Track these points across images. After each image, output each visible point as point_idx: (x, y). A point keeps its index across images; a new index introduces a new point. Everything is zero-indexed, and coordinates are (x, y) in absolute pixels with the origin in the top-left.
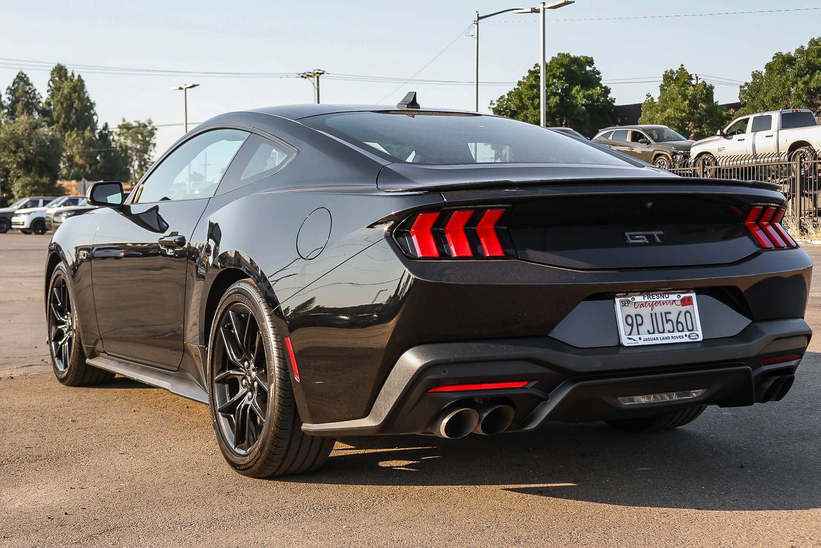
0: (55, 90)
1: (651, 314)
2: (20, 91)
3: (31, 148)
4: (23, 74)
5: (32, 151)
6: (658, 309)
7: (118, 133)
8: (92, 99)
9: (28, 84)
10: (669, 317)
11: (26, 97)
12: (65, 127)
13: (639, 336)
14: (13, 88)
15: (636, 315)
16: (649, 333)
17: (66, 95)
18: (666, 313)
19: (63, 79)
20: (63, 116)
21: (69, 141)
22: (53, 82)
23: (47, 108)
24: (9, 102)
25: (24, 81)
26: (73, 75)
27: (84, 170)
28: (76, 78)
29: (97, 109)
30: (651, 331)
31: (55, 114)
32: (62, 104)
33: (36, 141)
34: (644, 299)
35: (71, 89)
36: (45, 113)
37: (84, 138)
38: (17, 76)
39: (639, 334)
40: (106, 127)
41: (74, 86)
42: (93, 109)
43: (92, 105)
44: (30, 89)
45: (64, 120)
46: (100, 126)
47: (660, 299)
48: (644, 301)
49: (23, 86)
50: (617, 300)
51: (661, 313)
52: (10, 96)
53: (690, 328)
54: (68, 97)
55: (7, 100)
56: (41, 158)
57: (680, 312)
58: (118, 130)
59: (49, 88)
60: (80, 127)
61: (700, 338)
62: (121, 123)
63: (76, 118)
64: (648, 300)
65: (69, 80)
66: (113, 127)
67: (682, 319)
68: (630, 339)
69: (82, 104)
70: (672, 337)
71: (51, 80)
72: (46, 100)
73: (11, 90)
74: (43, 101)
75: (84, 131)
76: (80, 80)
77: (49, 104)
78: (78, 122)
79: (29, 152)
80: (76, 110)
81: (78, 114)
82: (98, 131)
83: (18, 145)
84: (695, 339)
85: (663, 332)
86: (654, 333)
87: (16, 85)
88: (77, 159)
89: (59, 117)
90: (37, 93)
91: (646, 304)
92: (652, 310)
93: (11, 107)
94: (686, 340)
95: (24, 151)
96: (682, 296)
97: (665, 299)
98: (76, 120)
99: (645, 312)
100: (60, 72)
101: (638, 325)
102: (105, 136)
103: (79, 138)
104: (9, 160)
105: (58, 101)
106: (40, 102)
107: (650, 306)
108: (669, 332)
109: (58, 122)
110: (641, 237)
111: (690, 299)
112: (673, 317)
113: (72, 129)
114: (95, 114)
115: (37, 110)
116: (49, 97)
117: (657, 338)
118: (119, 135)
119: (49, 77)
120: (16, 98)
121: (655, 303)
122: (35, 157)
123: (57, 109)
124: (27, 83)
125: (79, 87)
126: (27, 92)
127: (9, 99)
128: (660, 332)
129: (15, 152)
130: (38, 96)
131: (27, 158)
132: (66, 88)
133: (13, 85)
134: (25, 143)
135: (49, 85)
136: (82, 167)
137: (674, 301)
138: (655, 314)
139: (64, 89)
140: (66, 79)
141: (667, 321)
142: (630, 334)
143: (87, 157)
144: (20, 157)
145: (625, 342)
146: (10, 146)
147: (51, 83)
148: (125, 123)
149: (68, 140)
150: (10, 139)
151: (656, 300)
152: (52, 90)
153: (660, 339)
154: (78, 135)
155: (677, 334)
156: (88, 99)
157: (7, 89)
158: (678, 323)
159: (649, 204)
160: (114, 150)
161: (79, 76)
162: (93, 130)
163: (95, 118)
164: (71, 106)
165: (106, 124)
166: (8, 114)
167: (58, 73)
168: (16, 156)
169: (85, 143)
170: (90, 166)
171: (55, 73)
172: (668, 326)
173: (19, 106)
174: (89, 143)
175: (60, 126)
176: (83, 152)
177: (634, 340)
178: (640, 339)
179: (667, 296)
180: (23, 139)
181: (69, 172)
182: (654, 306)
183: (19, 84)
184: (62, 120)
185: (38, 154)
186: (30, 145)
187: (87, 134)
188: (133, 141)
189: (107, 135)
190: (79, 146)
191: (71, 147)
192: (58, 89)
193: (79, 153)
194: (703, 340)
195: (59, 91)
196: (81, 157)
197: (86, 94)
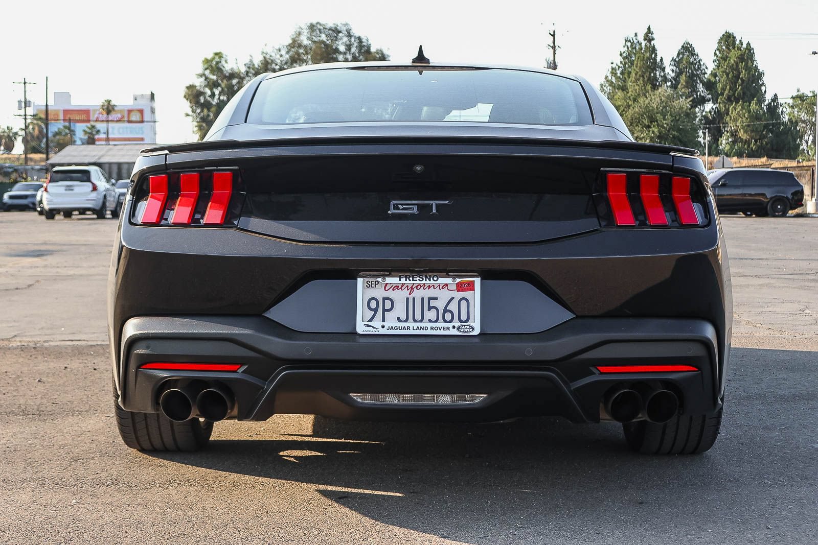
0: (722, 59)
1: (408, 299)
2: (684, 62)
3: (665, 122)
4: (688, 43)
5: (665, 125)
6: (418, 294)
7: (791, 104)
8: (761, 68)
9: (693, 55)
10: (433, 303)
11: (690, 68)
12: (729, 100)
13: (383, 323)
14: (677, 60)
15: (384, 299)
16: (399, 320)
17: (733, 65)
18: (430, 299)
19: (731, 48)
20: (728, 87)
21: (734, 114)
22: (720, 52)
23: (713, 80)
24: (673, 75)
25: (689, 52)
26: (741, 43)
27: (749, 146)
28: (745, 46)
29: (765, 79)
30: (403, 318)
31: (719, 86)
32: (727, 75)
33: (671, 115)
34: (400, 280)
35: (738, 57)
36: (709, 86)
37: (749, 112)
38: (683, 46)
39: (383, 320)
40: (775, 98)
41: (741, 55)
42: (761, 79)
43: (760, 76)
44: (695, 59)
45: (729, 92)
46: (769, 97)
47: (424, 282)
48: (400, 282)
49: (688, 56)
50: (360, 281)
51: (423, 299)
52: (674, 68)
53: (464, 318)
54: (735, 67)
55: (671, 73)
56: (675, 133)
57: (452, 299)
58: (791, 102)
59: (715, 58)
60: (746, 99)
61: (477, 332)
62: (795, 94)
63: (741, 89)
64: (406, 282)
65: (736, 49)
66: (785, 98)
67: (453, 307)
68: (368, 326)
69: (749, 74)
70: (432, 328)
71: (718, 49)
72: (712, 71)
73: (675, 60)
74: (709, 72)
75: (750, 103)
76: (749, 48)
77: (715, 75)
78: (744, 93)
79: (662, 126)
80: (743, 80)
81: (745, 84)
82: (767, 103)
83: (652, 120)
84: (467, 332)
85: (421, 321)
86: (406, 321)
87: (681, 56)
88: (742, 134)
89: (724, 89)
90: (702, 63)
91: (402, 286)
92: (410, 294)
93: (675, 79)
94: (455, 332)
95: (658, 125)
96: (458, 280)
97: (432, 282)
98: (741, 92)
99: (400, 297)
100: (728, 40)
101: (384, 311)
102: (773, 108)
103: (744, 111)
104: (642, 135)
105: (723, 72)
106: (705, 73)
107: (408, 290)
108: (430, 321)
109: (722, 94)
110: (410, 206)
111: (472, 283)
112: (440, 305)
113: (737, 102)
114: (763, 84)
115: (702, 81)
116: (715, 68)
117: (409, 328)
118: (792, 107)
119: (716, 46)
120: (680, 70)
121: (417, 287)
122: (669, 131)
123: (722, 80)
124: (692, 53)
125: (747, 55)
126: (692, 63)
127: (673, 71)
128: (415, 321)
129: (649, 127)
130: (703, 67)
131: (660, 132)
132: (733, 56)
133: (678, 56)
134: (659, 116)
135: (715, 54)
136: (747, 142)
137: (447, 285)
138: (414, 299)
139: (730, 58)
140: (734, 48)
141: (430, 308)
142: (371, 320)
143: (752, 131)
144: (653, 132)
145: (361, 329)
146: (644, 120)
147: (718, 53)
148: (799, 93)
149: (732, 113)
150: (645, 113)
151: (418, 282)
152: (718, 60)
153: (412, 328)
154: (743, 108)
155: (441, 324)
156: (756, 68)
157: (671, 61)
158: (445, 311)
159: (419, 168)
160: (785, 124)
161: (748, 44)
162: (761, 100)
163: (763, 88)
164: (738, 77)
165: (776, 95)
166: (671, 86)
167: (726, 41)
168: (649, 132)
169: (751, 117)
170: (756, 141)
171: (723, 42)
172: (432, 315)
173: (683, 78)
174: (756, 117)
175: (725, 98)
176: (748, 126)
177: (374, 328)
178: (383, 327)
179: (435, 279)
180: (657, 113)
181: (732, 148)
182: (415, 289)
183: (683, 55)
184: (727, 92)
185: (672, 128)
186: (664, 119)
187: (753, 106)
188: (807, 113)
189: (776, 107)
190: (744, 119)
191: (735, 120)
192: (725, 58)
193: (743, 128)
194: (480, 334)
195: (726, 61)
196: (745, 132)
197: (755, 63)
